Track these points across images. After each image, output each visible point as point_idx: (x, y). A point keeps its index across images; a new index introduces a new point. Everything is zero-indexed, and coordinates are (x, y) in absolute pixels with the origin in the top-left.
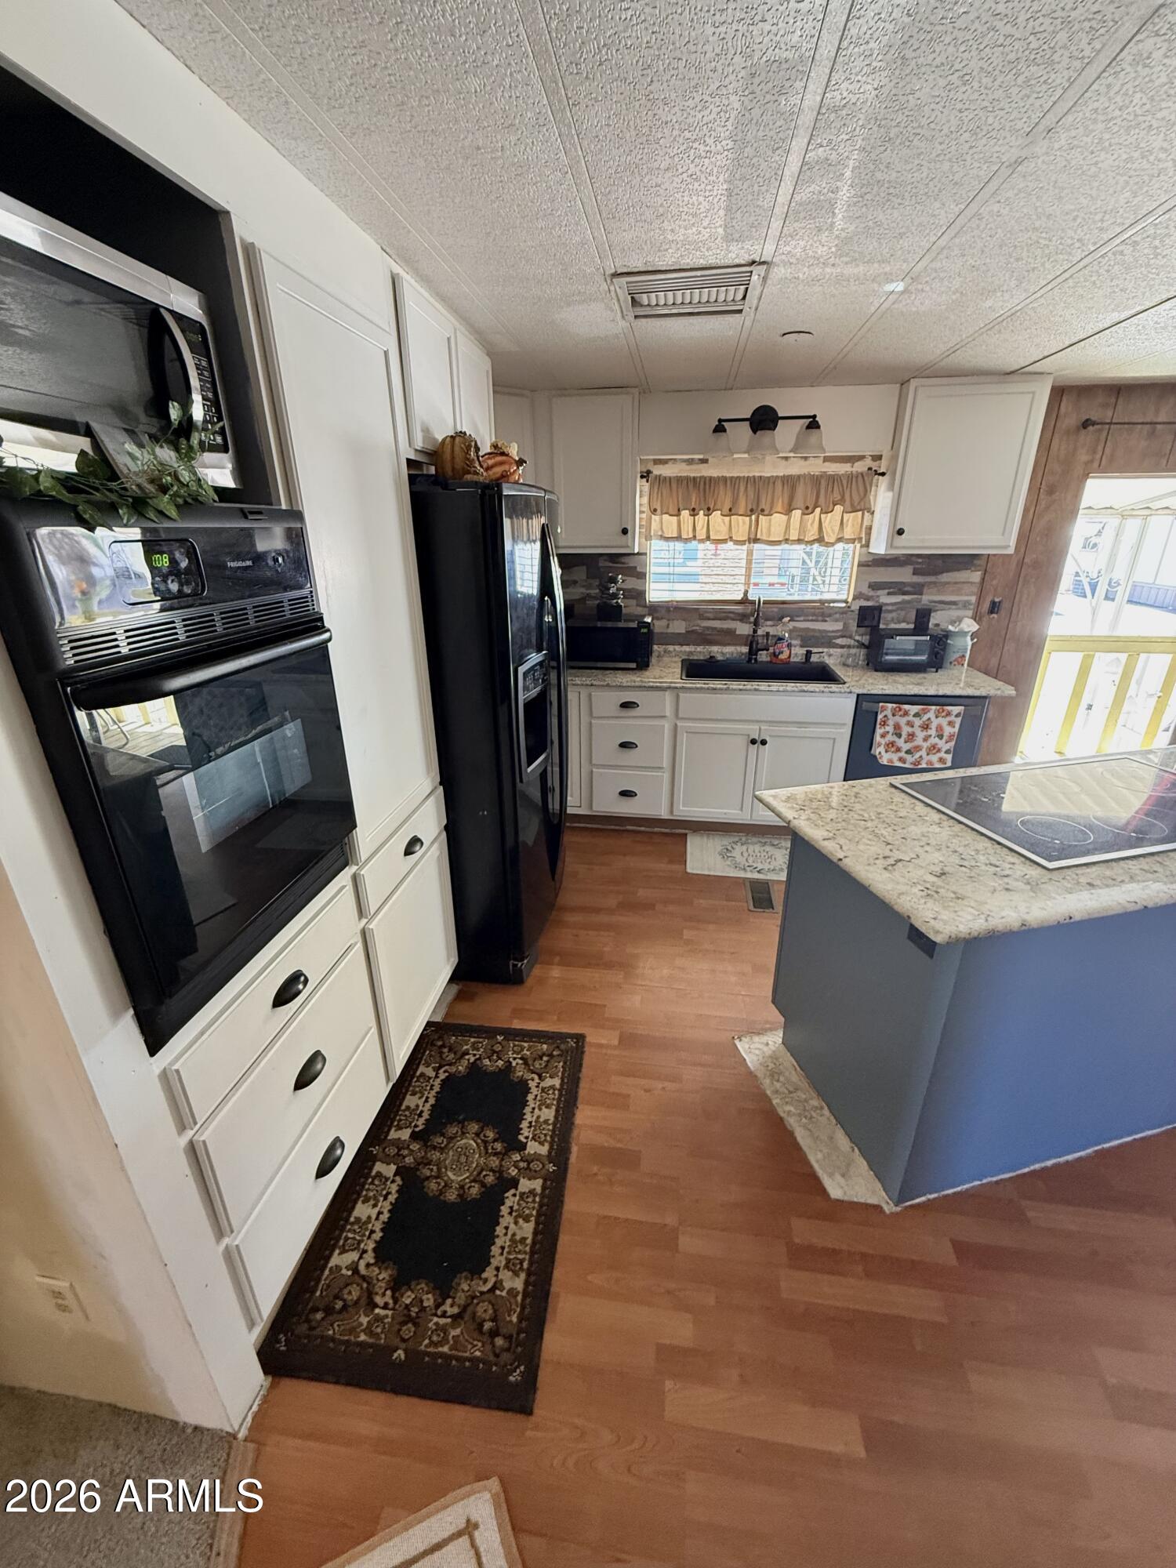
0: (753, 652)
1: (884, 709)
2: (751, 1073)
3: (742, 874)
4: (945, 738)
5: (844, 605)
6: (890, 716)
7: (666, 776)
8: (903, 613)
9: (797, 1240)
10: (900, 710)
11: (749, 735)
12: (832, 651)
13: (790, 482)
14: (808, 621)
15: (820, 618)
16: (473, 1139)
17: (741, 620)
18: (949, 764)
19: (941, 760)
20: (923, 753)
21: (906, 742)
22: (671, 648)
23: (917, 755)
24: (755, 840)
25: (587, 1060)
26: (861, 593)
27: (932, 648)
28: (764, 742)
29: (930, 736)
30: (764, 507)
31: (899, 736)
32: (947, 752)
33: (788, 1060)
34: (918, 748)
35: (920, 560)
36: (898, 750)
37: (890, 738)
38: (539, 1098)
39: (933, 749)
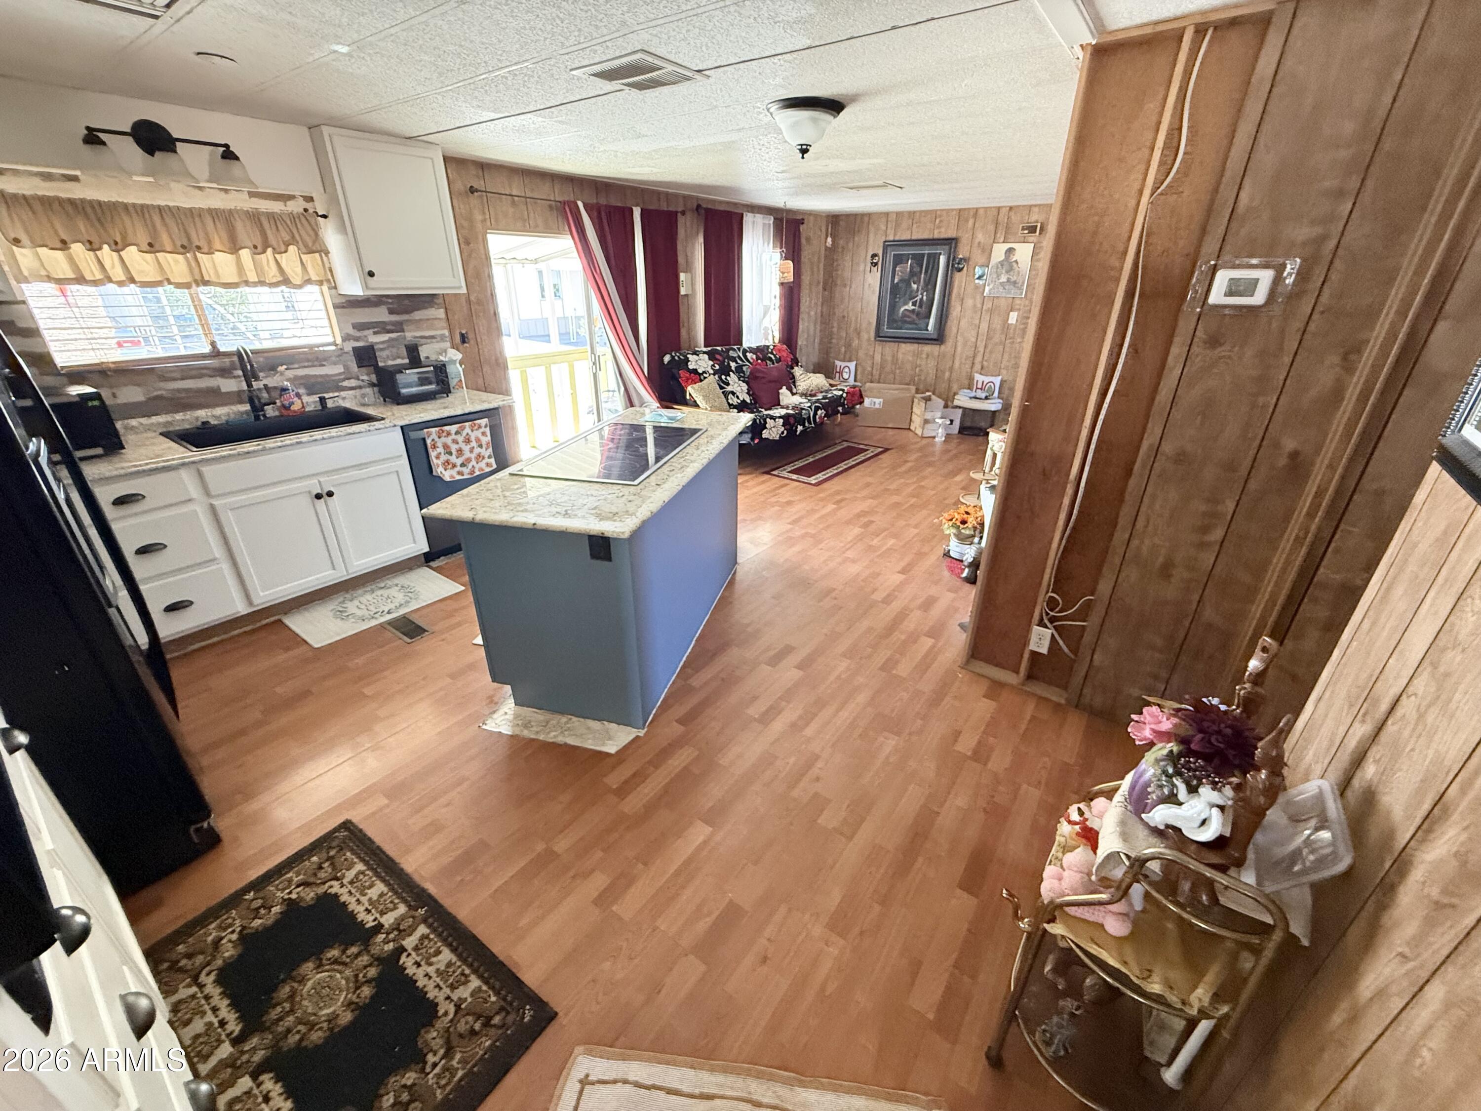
0: (257, 408)
1: (429, 434)
2: (512, 736)
3: (374, 623)
4: (484, 446)
5: (333, 348)
6: (437, 439)
7: (225, 567)
8: (394, 350)
9: (615, 787)
10: (443, 431)
11: (310, 492)
12: (343, 394)
13: (224, 218)
14: (305, 367)
15: (316, 363)
16: (318, 973)
17: (222, 376)
18: (495, 466)
19: (488, 465)
20: (473, 463)
21: (457, 458)
22: (134, 422)
23: (470, 466)
24: (360, 592)
25: (371, 832)
26: (348, 335)
27: (437, 375)
28: (330, 494)
29: (473, 448)
30: (198, 244)
31: (450, 453)
32: (489, 457)
33: (527, 711)
34: (469, 460)
35: (390, 301)
36: (454, 466)
37: (444, 458)
38: (353, 891)
39: (479, 457)
